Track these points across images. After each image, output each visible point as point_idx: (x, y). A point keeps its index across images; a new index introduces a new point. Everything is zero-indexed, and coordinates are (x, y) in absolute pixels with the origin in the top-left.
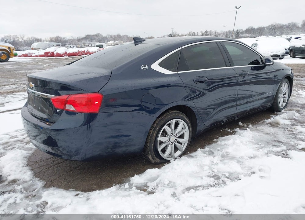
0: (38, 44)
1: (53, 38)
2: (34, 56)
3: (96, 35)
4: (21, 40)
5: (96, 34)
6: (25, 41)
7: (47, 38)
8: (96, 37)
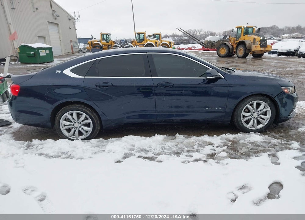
0: (211, 37)
1: (226, 32)
2: (195, 50)
3: (272, 28)
4: (198, 34)
5: (271, 26)
6: (201, 35)
7: (220, 32)
8: (270, 30)
